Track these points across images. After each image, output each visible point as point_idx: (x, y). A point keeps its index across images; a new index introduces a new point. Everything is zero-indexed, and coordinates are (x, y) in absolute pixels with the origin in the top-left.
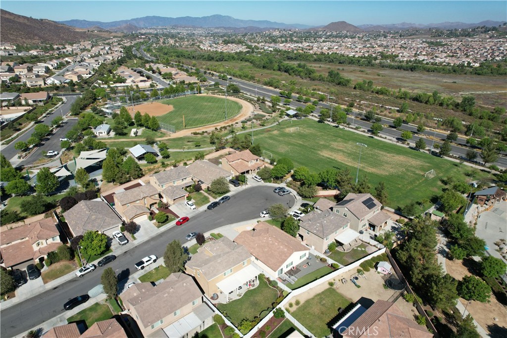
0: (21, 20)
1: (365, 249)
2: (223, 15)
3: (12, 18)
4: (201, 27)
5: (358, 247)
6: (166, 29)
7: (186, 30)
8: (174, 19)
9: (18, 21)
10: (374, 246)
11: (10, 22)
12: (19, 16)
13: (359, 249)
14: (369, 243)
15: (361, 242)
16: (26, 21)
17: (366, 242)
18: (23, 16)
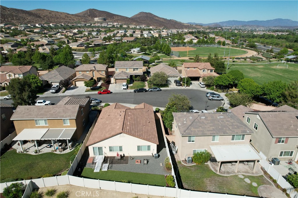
0: (161, 20)
1: (259, 185)
2: (284, 19)
3: (158, 19)
4: (263, 26)
5: (246, 177)
6: (238, 27)
7: (252, 28)
8: (246, 22)
9: (160, 20)
10: (284, 190)
11: (156, 21)
12: (161, 18)
13: (248, 181)
14: (275, 181)
15: (262, 173)
16: (163, 20)
17: (271, 178)
18: (163, 18)
